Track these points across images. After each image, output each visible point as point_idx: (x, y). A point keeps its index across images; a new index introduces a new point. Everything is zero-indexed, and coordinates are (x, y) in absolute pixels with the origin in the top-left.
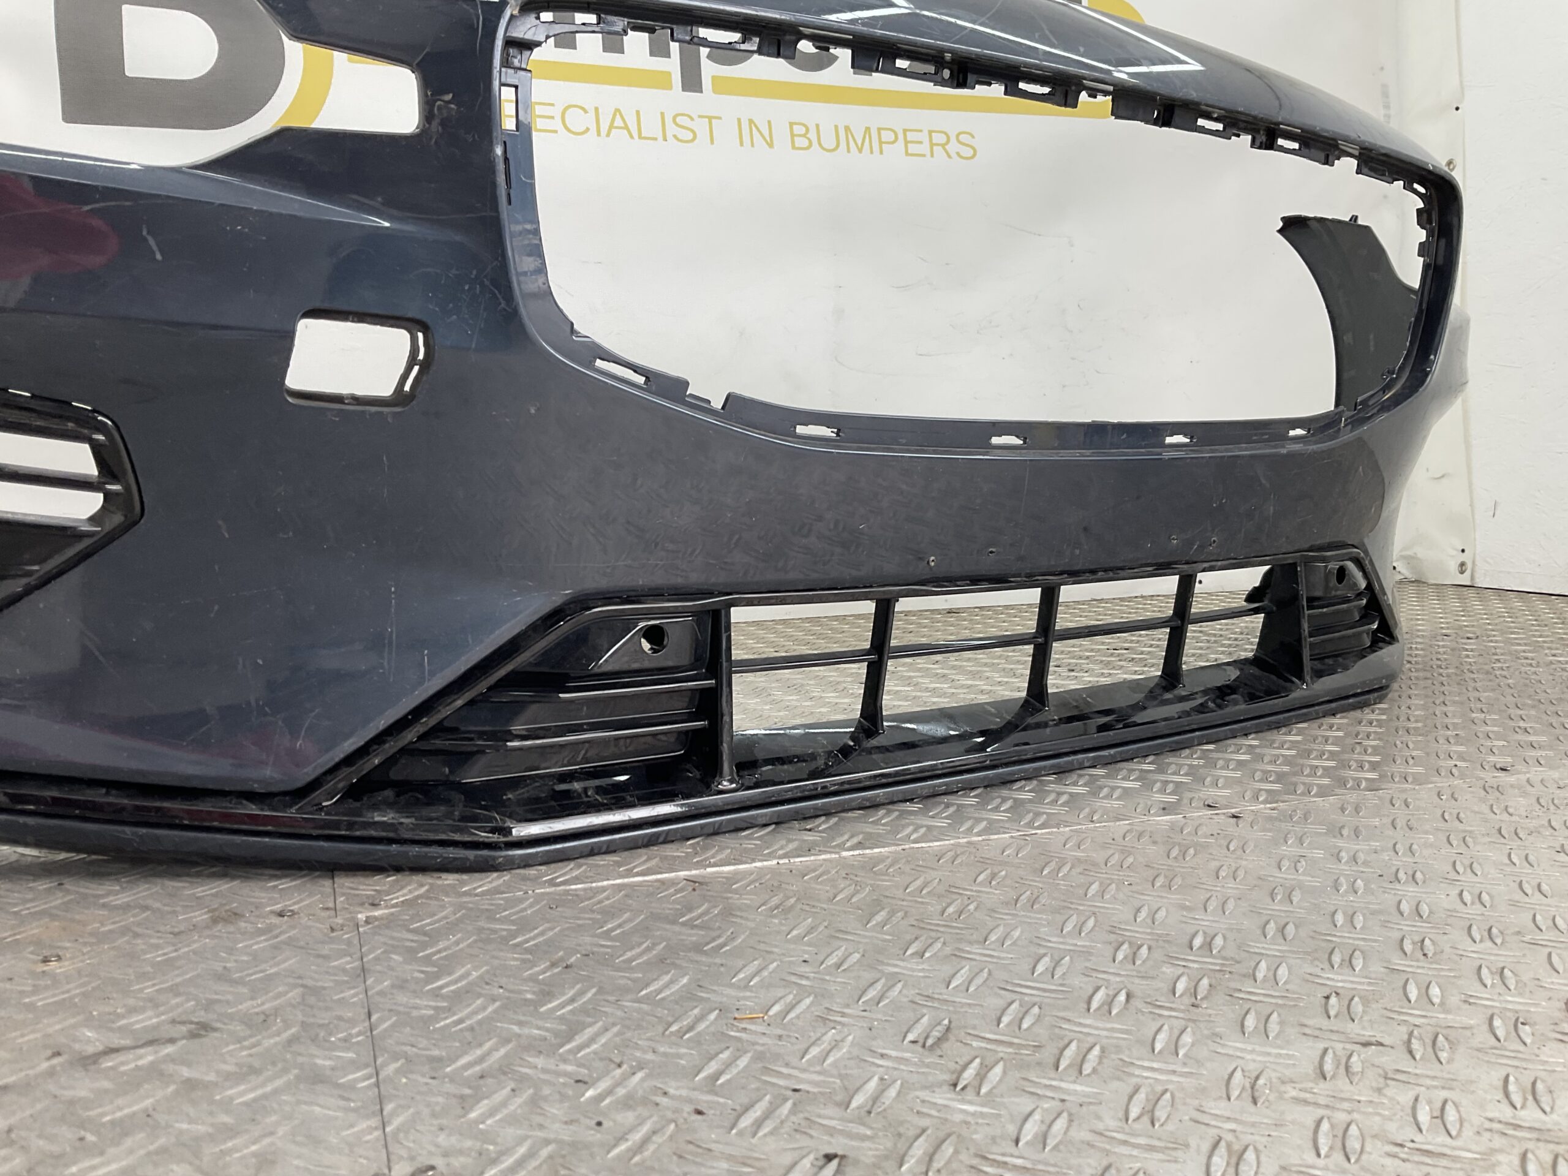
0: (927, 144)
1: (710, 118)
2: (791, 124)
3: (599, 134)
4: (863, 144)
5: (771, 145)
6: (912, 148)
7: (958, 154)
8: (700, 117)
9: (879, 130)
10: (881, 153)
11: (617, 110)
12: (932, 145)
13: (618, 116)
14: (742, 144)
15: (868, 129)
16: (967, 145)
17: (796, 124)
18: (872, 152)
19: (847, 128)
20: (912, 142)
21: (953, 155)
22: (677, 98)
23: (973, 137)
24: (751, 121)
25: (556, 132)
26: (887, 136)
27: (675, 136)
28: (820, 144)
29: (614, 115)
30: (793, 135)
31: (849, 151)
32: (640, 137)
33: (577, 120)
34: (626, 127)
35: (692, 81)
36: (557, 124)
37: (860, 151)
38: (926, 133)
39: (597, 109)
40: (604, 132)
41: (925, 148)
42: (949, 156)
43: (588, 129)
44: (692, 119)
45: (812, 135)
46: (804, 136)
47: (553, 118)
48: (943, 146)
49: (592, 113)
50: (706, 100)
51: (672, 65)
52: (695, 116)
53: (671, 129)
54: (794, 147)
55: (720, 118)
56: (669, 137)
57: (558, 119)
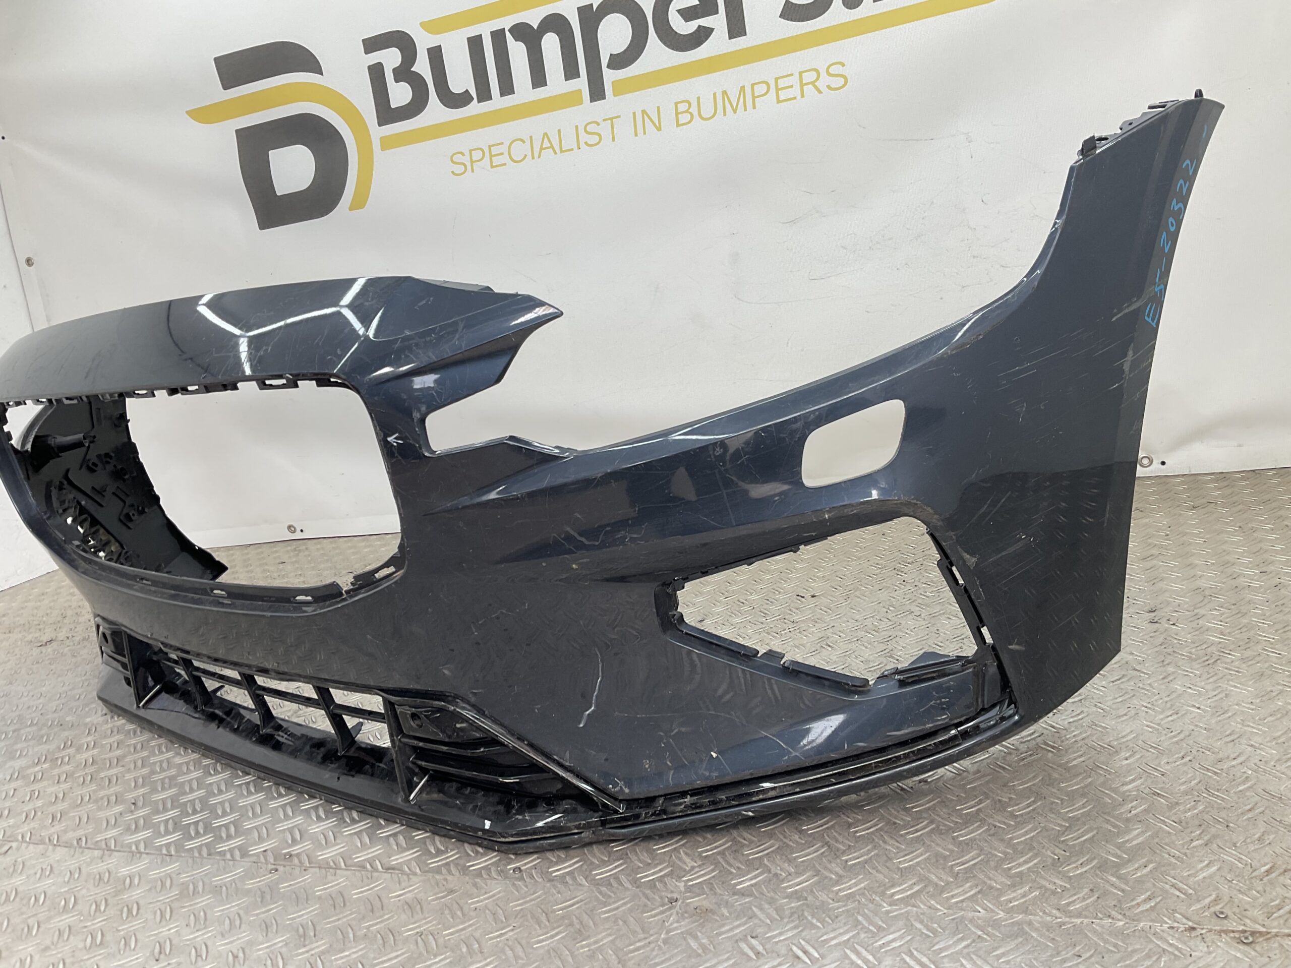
1: (611, 119)
2: (676, 104)
3: (533, 158)
6: (783, 95)
7: (828, 87)
9: (753, 85)
12: (802, 85)
13: (546, 139)
15: (743, 88)
18: (745, 110)
21: (823, 88)
23: (843, 65)
24: (644, 112)
25: (505, 164)
27: (586, 143)
30: (677, 113)
33: (519, 150)
34: (552, 147)
35: (597, 92)
36: (505, 159)
37: (735, 111)
38: (797, 75)
40: (536, 155)
41: (795, 91)
42: (820, 92)
46: (687, 112)
50: (611, 103)
51: (582, 83)
52: (600, 121)
53: (583, 137)
54: (678, 125)
55: (619, 117)
56: (582, 145)
57: (506, 154)
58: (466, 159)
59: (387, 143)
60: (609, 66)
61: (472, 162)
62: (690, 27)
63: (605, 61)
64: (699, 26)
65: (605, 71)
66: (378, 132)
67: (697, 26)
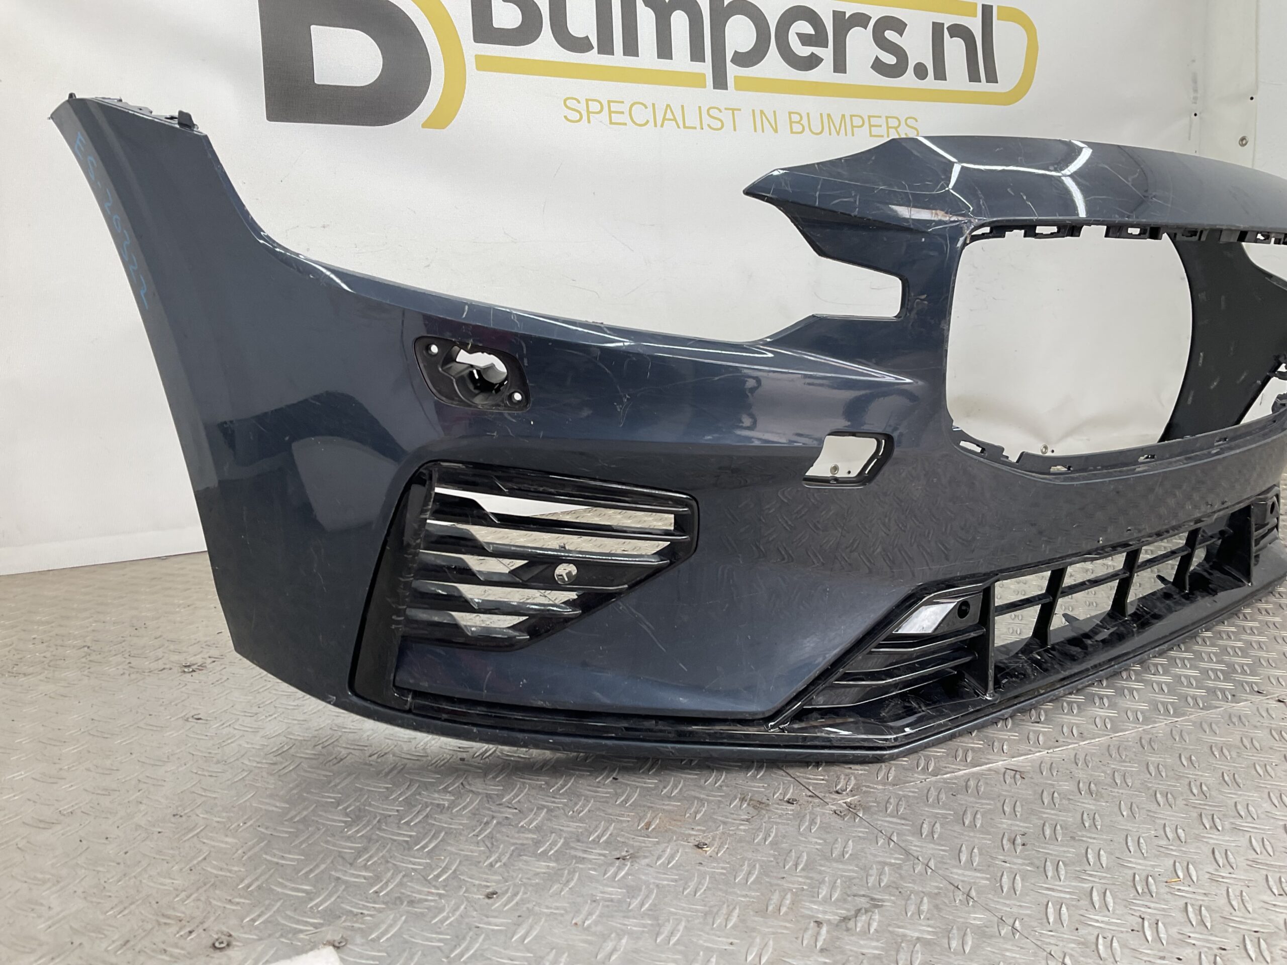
0: (884, 126)
1: (733, 110)
2: (790, 113)
3: (656, 126)
4: (840, 129)
5: (776, 131)
6: (874, 131)
7: (906, 134)
8: (726, 109)
9: (851, 116)
10: (853, 135)
11: (668, 106)
12: (888, 128)
13: (669, 111)
14: (755, 131)
15: (843, 116)
16: (912, 128)
17: (793, 113)
18: (846, 135)
19: (829, 115)
20: (874, 126)
21: (903, 134)
22: (709, 94)
23: (917, 121)
24: (762, 112)
25: (626, 124)
26: (857, 121)
27: (709, 125)
28: (811, 130)
29: (666, 110)
30: (791, 122)
31: (830, 134)
32: (685, 127)
33: (640, 115)
34: (675, 119)
35: (720, 82)
36: (625, 118)
37: (838, 134)
38: (884, 118)
39: (653, 104)
40: (659, 122)
41: (883, 131)
42: (900, 137)
43: (648, 122)
44: (721, 111)
45: (805, 122)
46: (798, 122)
47: (623, 113)
48: (896, 128)
49: (650, 108)
50: (730, 96)
51: (706, 68)
52: (722, 109)
53: (706, 120)
54: (792, 132)
55: (740, 110)
56: (705, 126)
57: (627, 114)
58: (582, 107)
59: (483, 64)
60: (732, 61)
61: (589, 112)
62: (804, 51)
63: (729, 56)
64: (812, 53)
65: (729, 65)
66: (471, 49)
67: (809, 54)
